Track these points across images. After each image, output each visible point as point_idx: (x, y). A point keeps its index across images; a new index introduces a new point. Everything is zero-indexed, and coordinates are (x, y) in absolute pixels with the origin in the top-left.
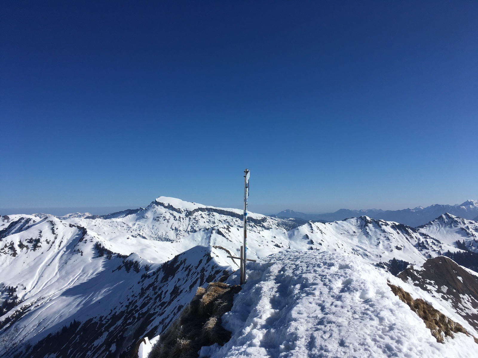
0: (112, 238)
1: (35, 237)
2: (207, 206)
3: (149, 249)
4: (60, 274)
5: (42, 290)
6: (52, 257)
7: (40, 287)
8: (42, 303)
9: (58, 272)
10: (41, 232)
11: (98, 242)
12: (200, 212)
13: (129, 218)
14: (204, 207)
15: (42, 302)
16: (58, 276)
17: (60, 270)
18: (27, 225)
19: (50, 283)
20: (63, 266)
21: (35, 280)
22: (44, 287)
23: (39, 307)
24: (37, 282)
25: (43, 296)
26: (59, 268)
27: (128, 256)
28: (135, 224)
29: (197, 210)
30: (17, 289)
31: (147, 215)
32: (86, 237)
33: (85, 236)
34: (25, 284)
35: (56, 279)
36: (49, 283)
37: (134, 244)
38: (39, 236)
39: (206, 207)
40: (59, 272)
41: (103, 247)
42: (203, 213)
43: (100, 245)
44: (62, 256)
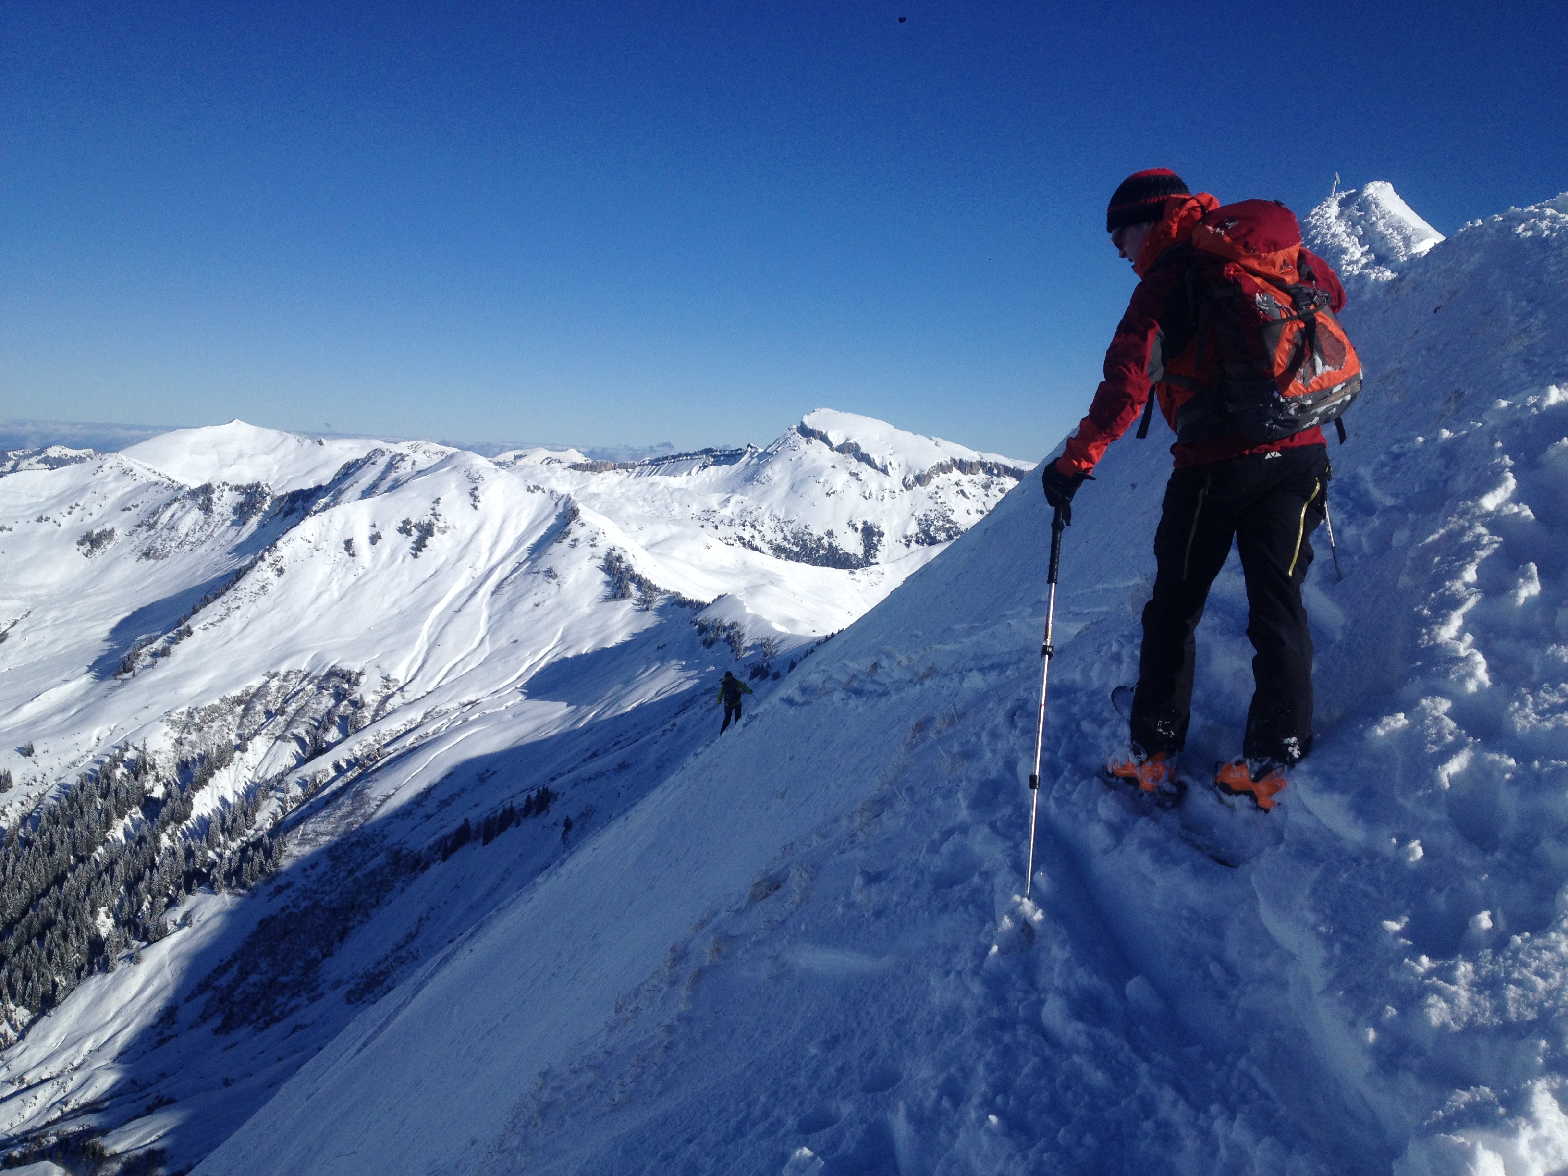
0: (654, 541)
1: (419, 514)
2: (985, 455)
3: (773, 589)
4: (492, 643)
5: (438, 688)
6: (468, 588)
7: (431, 679)
8: (439, 728)
9: (488, 637)
10: (437, 501)
11: (614, 550)
12: (956, 474)
13: (710, 480)
14: (970, 455)
15: (439, 725)
16: (487, 649)
17: (492, 631)
18: (393, 475)
19: (464, 668)
20: (502, 617)
21: (419, 653)
22: (443, 679)
23: (428, 739)
24: (424, 662)
25: (444, 708)
26: (488, 622)
27: (708, 605)
28: (728, 500)
29: (943, 468)
30: (363, 679)
31: (770, 473)
32: (576, 530)
33: (573, 525)
34: (385, 665)
35: (480, 657)
36: (460, 666)
37: (724, 567)
38: (432, 512)
39: (979, 459)
40: (490, 637)
41: (629, 569)
42: (965, 478)
43: (619, 559)
44: (500, 586)
